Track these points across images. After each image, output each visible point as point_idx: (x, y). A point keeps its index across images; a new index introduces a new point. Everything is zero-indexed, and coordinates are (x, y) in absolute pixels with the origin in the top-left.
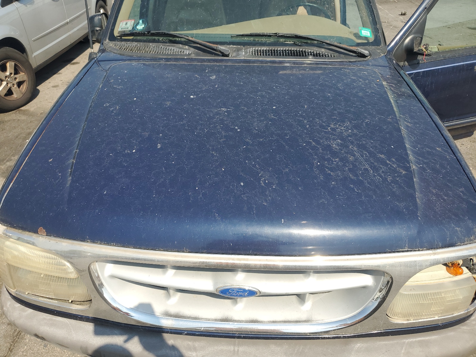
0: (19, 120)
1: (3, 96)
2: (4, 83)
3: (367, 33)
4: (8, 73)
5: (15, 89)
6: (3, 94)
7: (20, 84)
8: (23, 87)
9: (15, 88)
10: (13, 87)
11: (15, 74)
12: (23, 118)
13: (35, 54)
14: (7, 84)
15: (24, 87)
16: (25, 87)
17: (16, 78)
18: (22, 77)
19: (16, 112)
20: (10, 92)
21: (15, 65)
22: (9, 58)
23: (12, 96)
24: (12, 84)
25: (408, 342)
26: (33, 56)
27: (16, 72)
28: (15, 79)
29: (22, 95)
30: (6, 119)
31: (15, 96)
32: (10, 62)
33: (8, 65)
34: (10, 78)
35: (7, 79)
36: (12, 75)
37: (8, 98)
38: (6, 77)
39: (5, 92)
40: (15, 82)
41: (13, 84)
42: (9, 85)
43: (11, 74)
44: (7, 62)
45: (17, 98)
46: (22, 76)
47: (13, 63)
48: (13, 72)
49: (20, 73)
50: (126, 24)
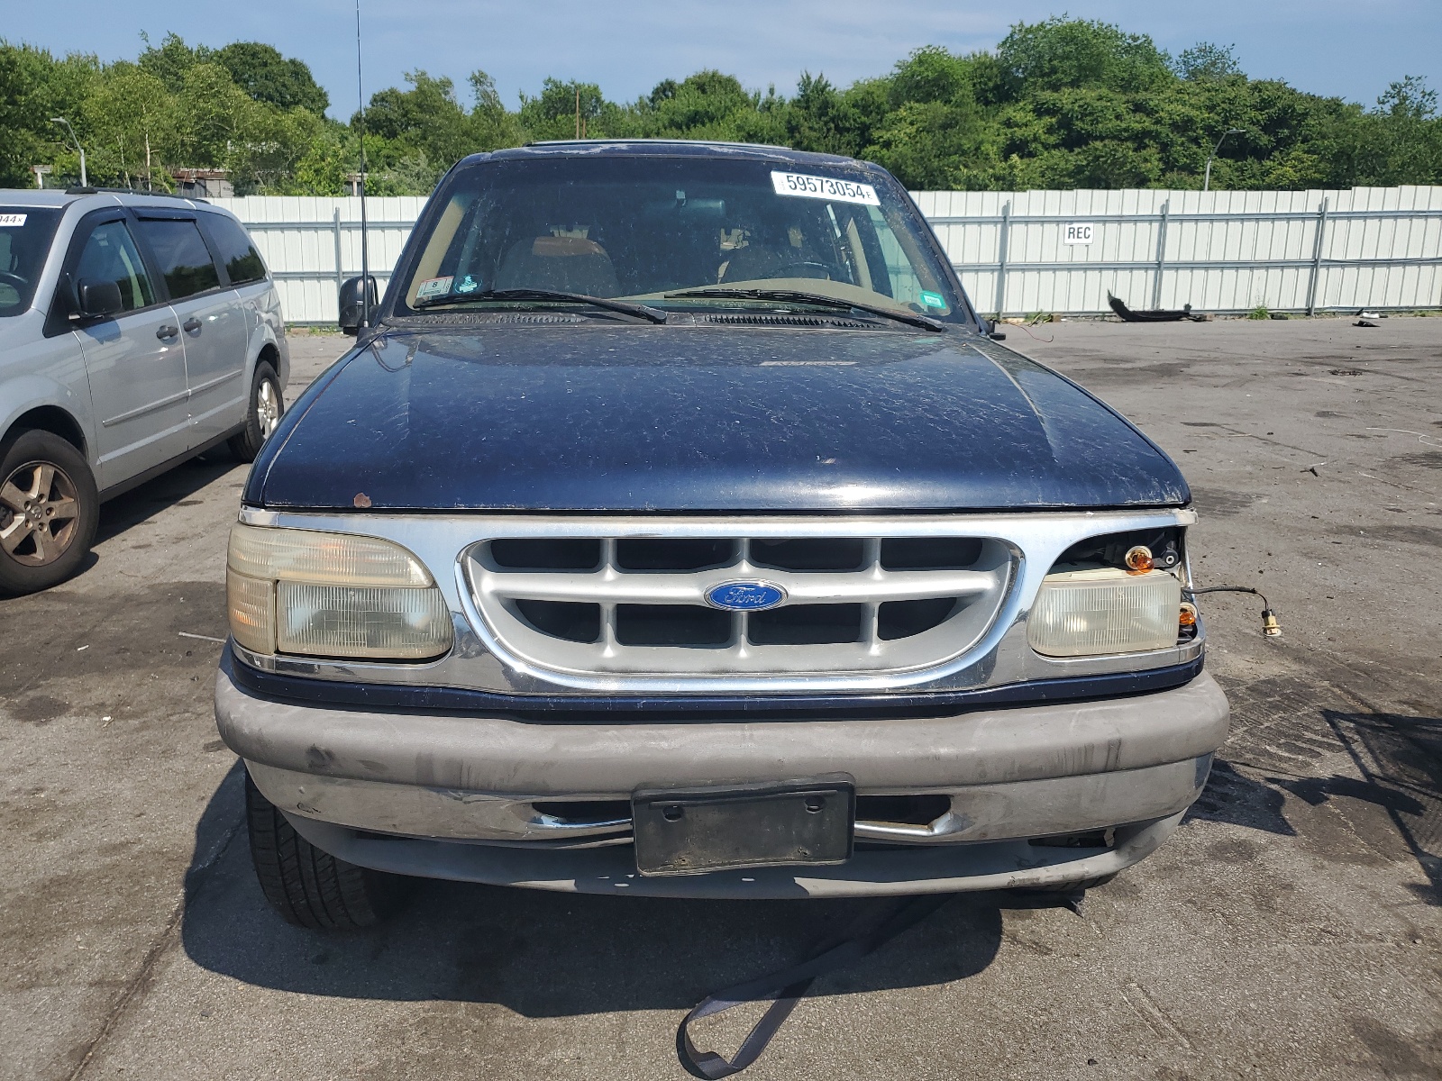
0: (46, 612)
1: (10, 553)
2: (20, 519)
3: (934, 300)
4: (33, 494)
5: (43, 536)
6: (10, 547)
7: (57, 526)
8: (64, 535)
9: (45, 534)
10: (39, 531)
11: (51, 499)
12: (59, 606)
13: (103, 459)
14: (27, 521)
15: (67, 534)
16: (68, 536)
17: (50, 510)
18: (67, 510)
19: (36, 597)
20: (27, 546)
21: (56, 476)
22: (43, 457)
23: (34, 555)
24: (38, 523)
25: (1080, 713)
26: (98, 463)
27: (54, 495)
28: (48, 512)
29: (56, 556)
30: (9, 612)
31: (39, 555)
32: (46, 467)
33: (38, 473)
34: (36, 507)
35: (29, 507)
36: (43, 501)
37: (20, 559)
38: (27, 503)
39: (17, 541)
40: (46, 520)
41: (41, 524)
42: (31, 525)
43: (41, 496)
44: (37, 467)
45: (43, 560)
46: (66, 506)
47: (51, 471)
48: (47, 491)
49: (62, 498)
50: (435, 284)
